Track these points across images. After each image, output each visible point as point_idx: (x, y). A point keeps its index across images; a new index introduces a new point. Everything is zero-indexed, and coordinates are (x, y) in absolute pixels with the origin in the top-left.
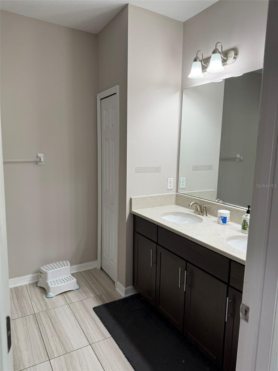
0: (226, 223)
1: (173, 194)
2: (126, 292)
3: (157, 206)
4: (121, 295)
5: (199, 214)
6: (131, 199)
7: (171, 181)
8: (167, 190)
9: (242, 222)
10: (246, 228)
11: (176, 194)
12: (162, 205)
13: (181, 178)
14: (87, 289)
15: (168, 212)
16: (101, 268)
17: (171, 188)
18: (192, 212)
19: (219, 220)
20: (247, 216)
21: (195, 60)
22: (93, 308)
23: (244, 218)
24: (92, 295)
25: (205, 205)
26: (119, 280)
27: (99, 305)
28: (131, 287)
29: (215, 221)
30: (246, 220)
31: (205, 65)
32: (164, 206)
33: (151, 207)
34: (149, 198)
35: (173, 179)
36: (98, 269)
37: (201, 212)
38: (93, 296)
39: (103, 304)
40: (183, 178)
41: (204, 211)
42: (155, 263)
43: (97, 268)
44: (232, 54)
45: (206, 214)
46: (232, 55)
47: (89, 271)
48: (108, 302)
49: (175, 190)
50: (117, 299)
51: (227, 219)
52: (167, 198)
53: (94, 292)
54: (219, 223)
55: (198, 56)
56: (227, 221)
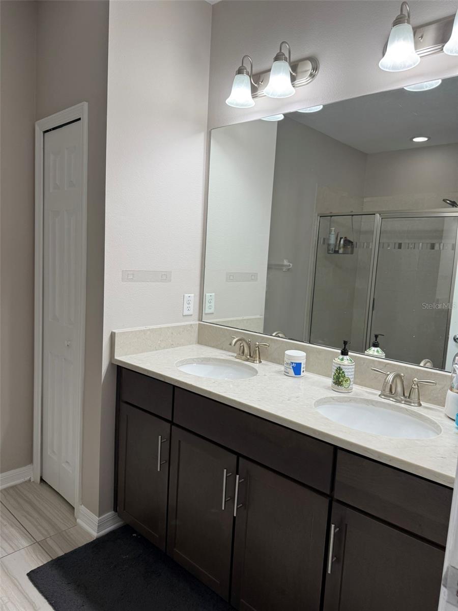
0: (300, 374)
1: (194, 324)
2: (100, 526)
3: (164, 348)
4: (89, 534)
5: (247, 360)
6: (113, 336)
7: (189, 299)
8: (183, 316)
9: (334, 371)
10: (341, 382)
11: (199, 324)
12: (173, 346)
13: (208, 295)
14: (12, 529)
15: (189, 359)
16: (42, 480)
17: (190, 312)
18: (232, 356)
19: (288, 369)
20: (342, 359)
21: (240, 72)
22: (28, 575)
23: (337, 364)
24: (24, 543)
25: (257, 343)
26: (83, 502)
27: (41, 564)
28: (110, 514)
29: (279, 372)
30: (341, 366)
31: (256, 85)
32: (177, 347)
33: (153, 350)
34: (149, 332)
35: (193, 295)
36: (33, 482)
37: (250, 356)
38: (27, 545)
39: (50, 559)
40: (211, 294)
41: (255, 353)
42: (167, 464)
43: (32, 480)
44: (309, 66)
45: (259, 358)
46: (307, 69)
47: (13, 487)
48: (61, 554)
49: (196, 316)
50: (80, 545)
51: (302, 366)
52: (183, 331)
53: (27, 534)
54: (286, 374)
55: (244, 65)
56: (302, 370)
